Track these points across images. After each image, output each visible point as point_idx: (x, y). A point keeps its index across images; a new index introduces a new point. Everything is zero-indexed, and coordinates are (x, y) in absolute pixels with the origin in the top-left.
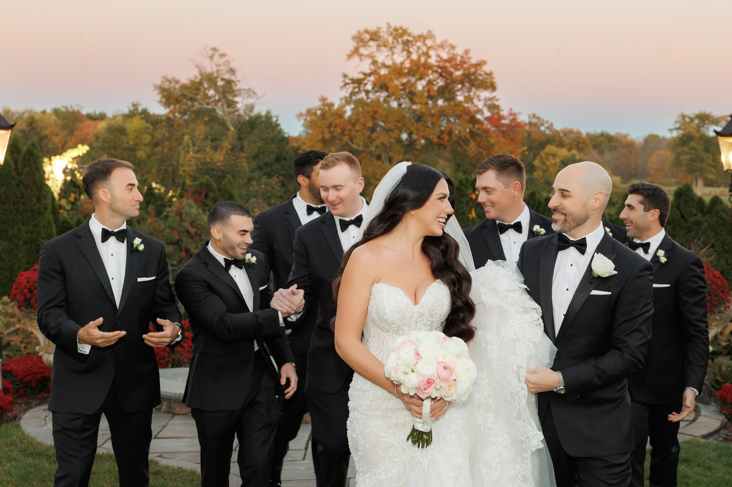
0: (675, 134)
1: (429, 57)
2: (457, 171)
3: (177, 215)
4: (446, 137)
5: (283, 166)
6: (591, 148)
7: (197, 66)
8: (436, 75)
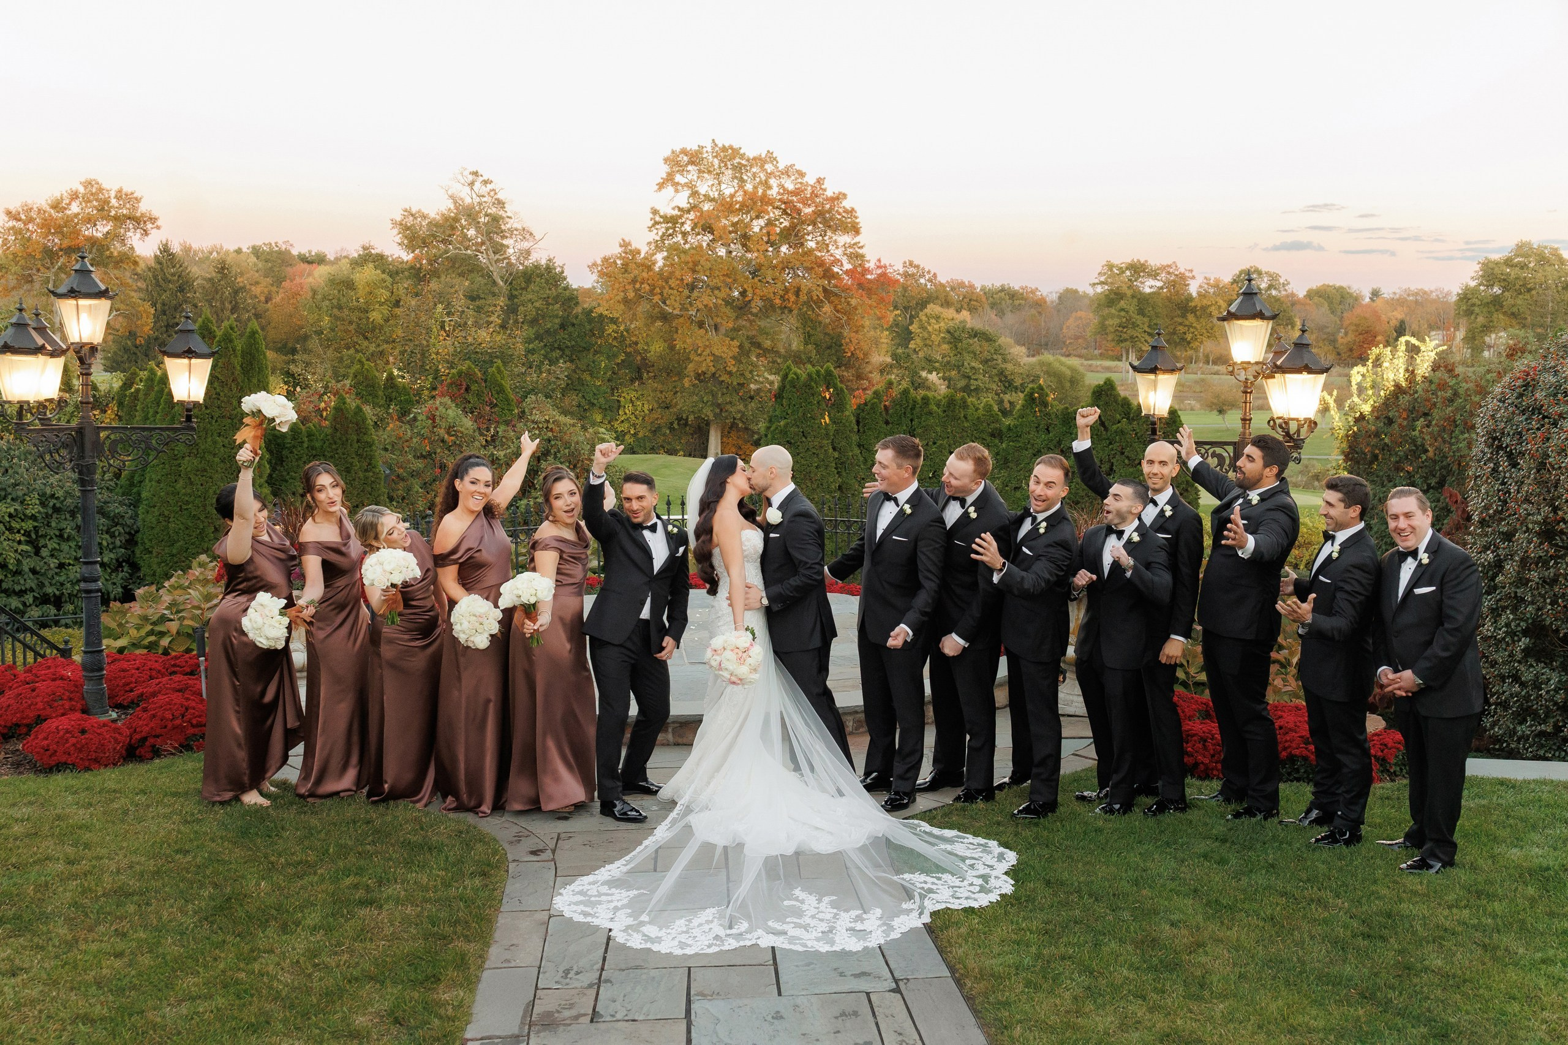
0: (1099, 289)
1: (770, 188)
2: (806, 344)
3: (428, 418)
4: (793, 298)
5: (570, 335)
6: (987, 307)
7: (452, 197)
8: (777, 212)
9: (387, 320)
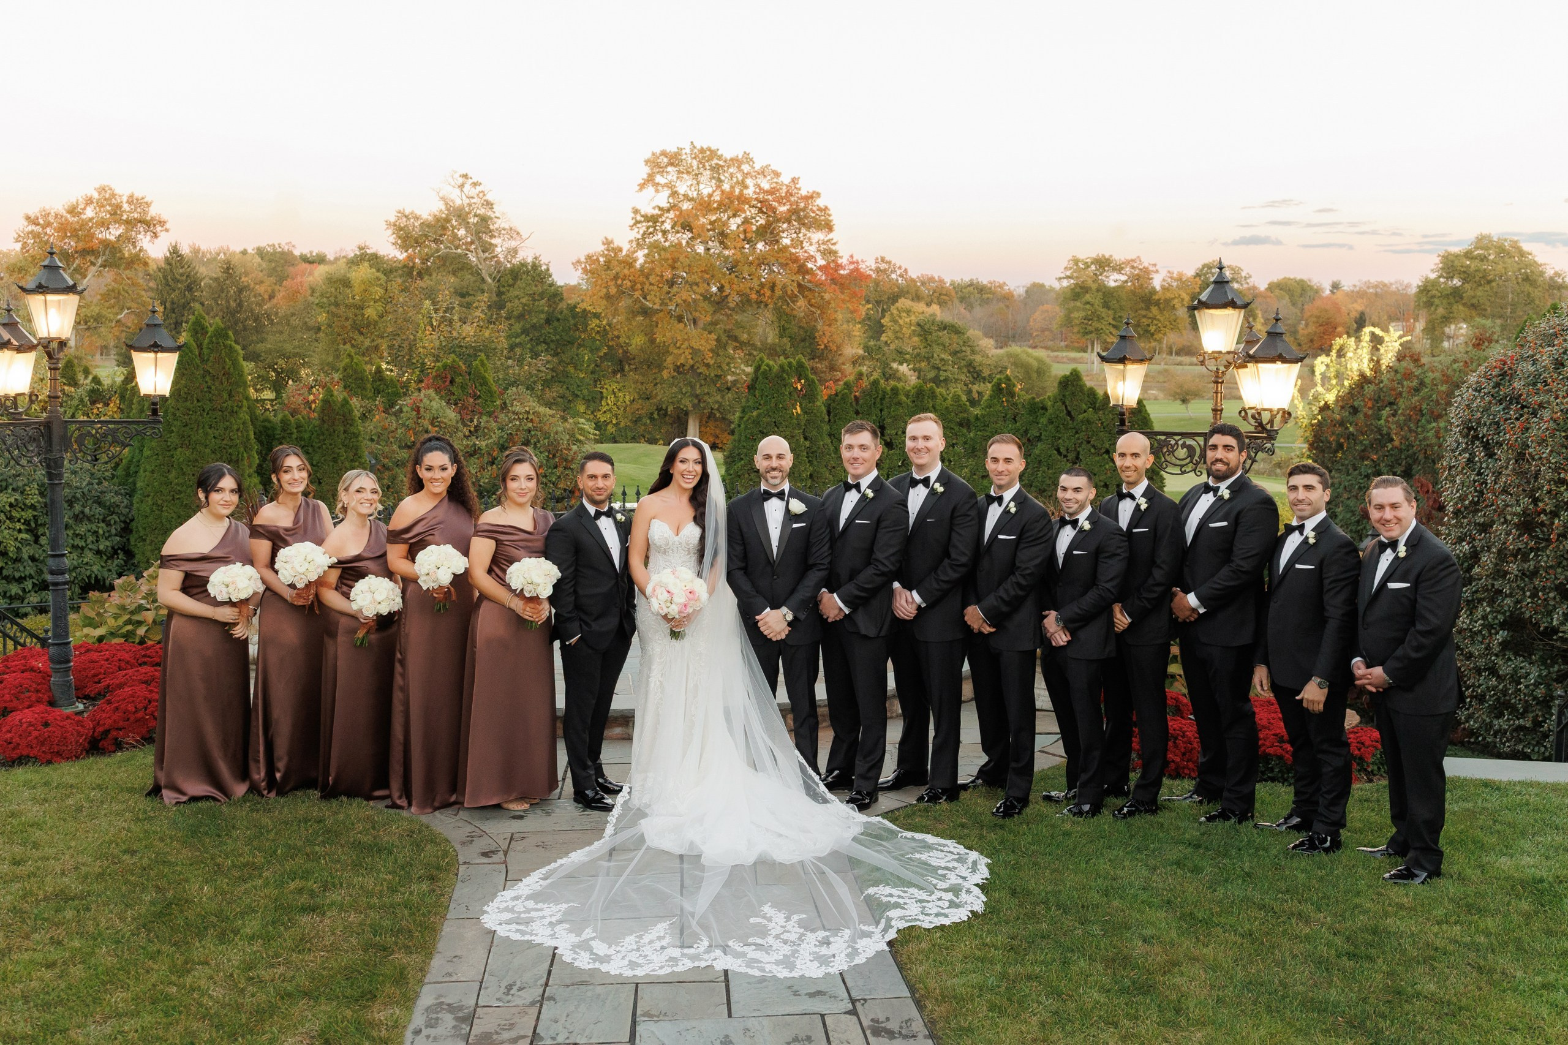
0: (1065, 283)
1: (746, 187)
2: (781, 337)
3: (413, 409)
4: (768, 293)
5: (555, 329)
6: (956, 301)
7: (443, 199)
8: (754, 211)
9: (381, 317)
